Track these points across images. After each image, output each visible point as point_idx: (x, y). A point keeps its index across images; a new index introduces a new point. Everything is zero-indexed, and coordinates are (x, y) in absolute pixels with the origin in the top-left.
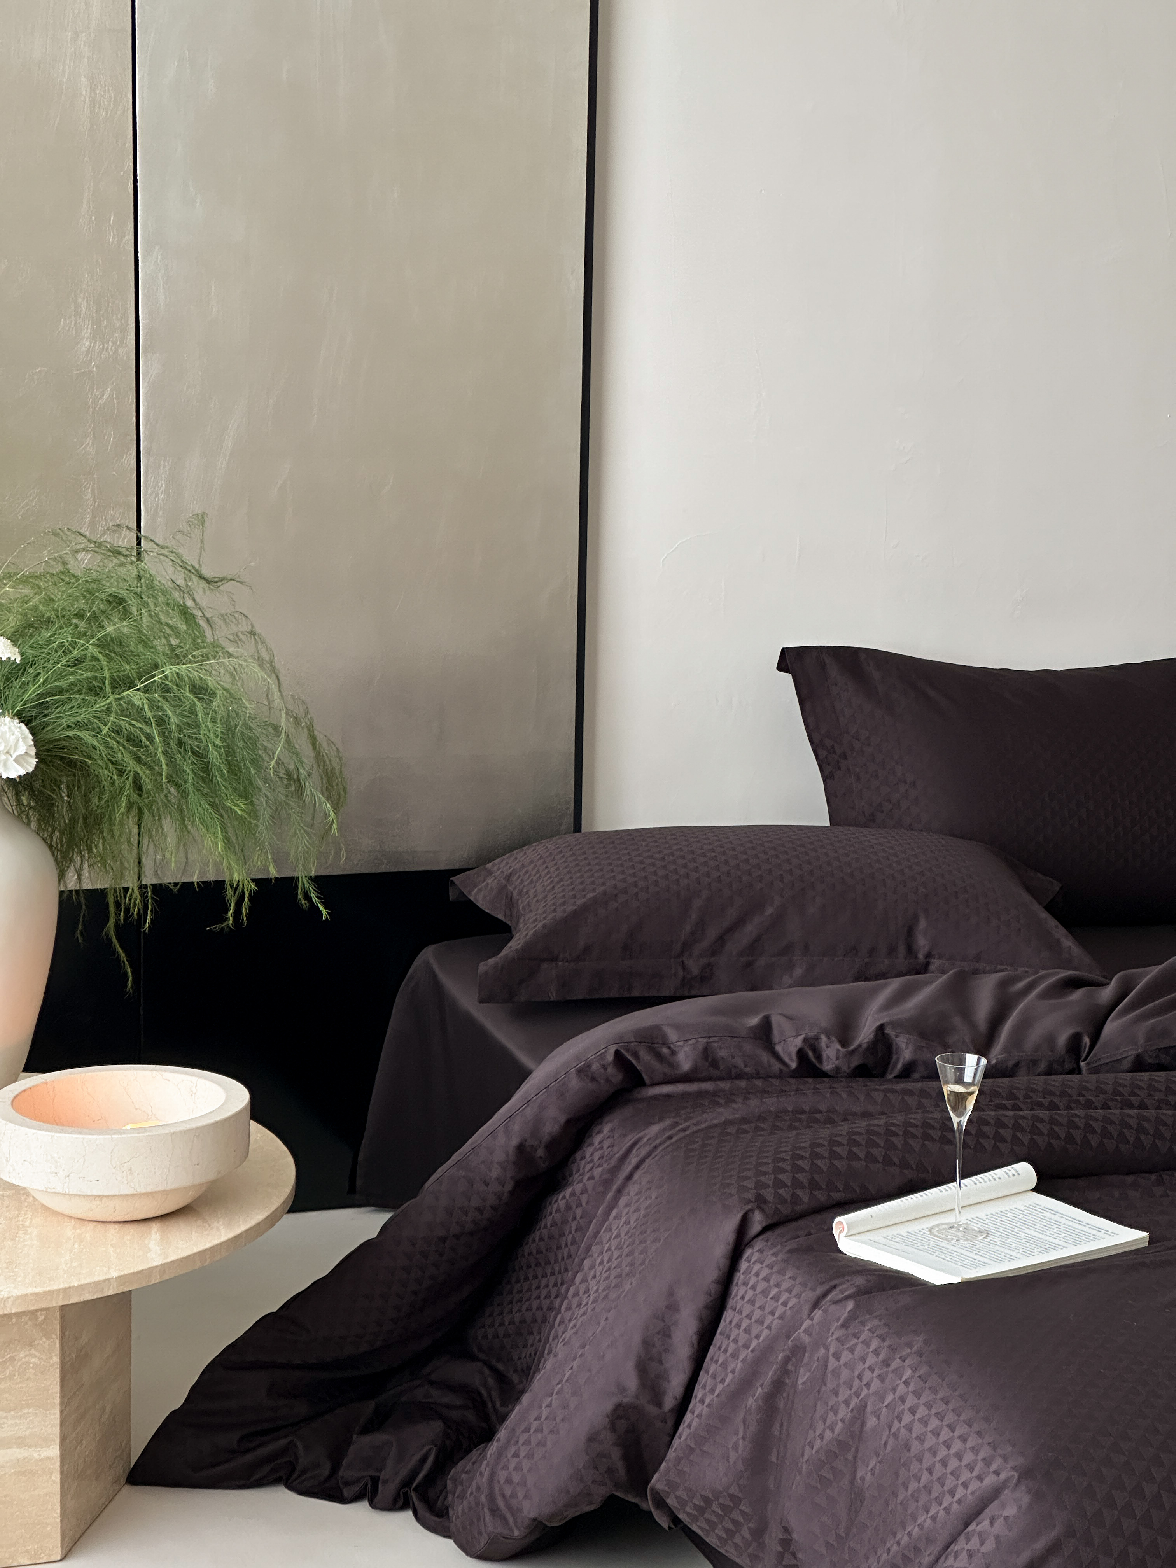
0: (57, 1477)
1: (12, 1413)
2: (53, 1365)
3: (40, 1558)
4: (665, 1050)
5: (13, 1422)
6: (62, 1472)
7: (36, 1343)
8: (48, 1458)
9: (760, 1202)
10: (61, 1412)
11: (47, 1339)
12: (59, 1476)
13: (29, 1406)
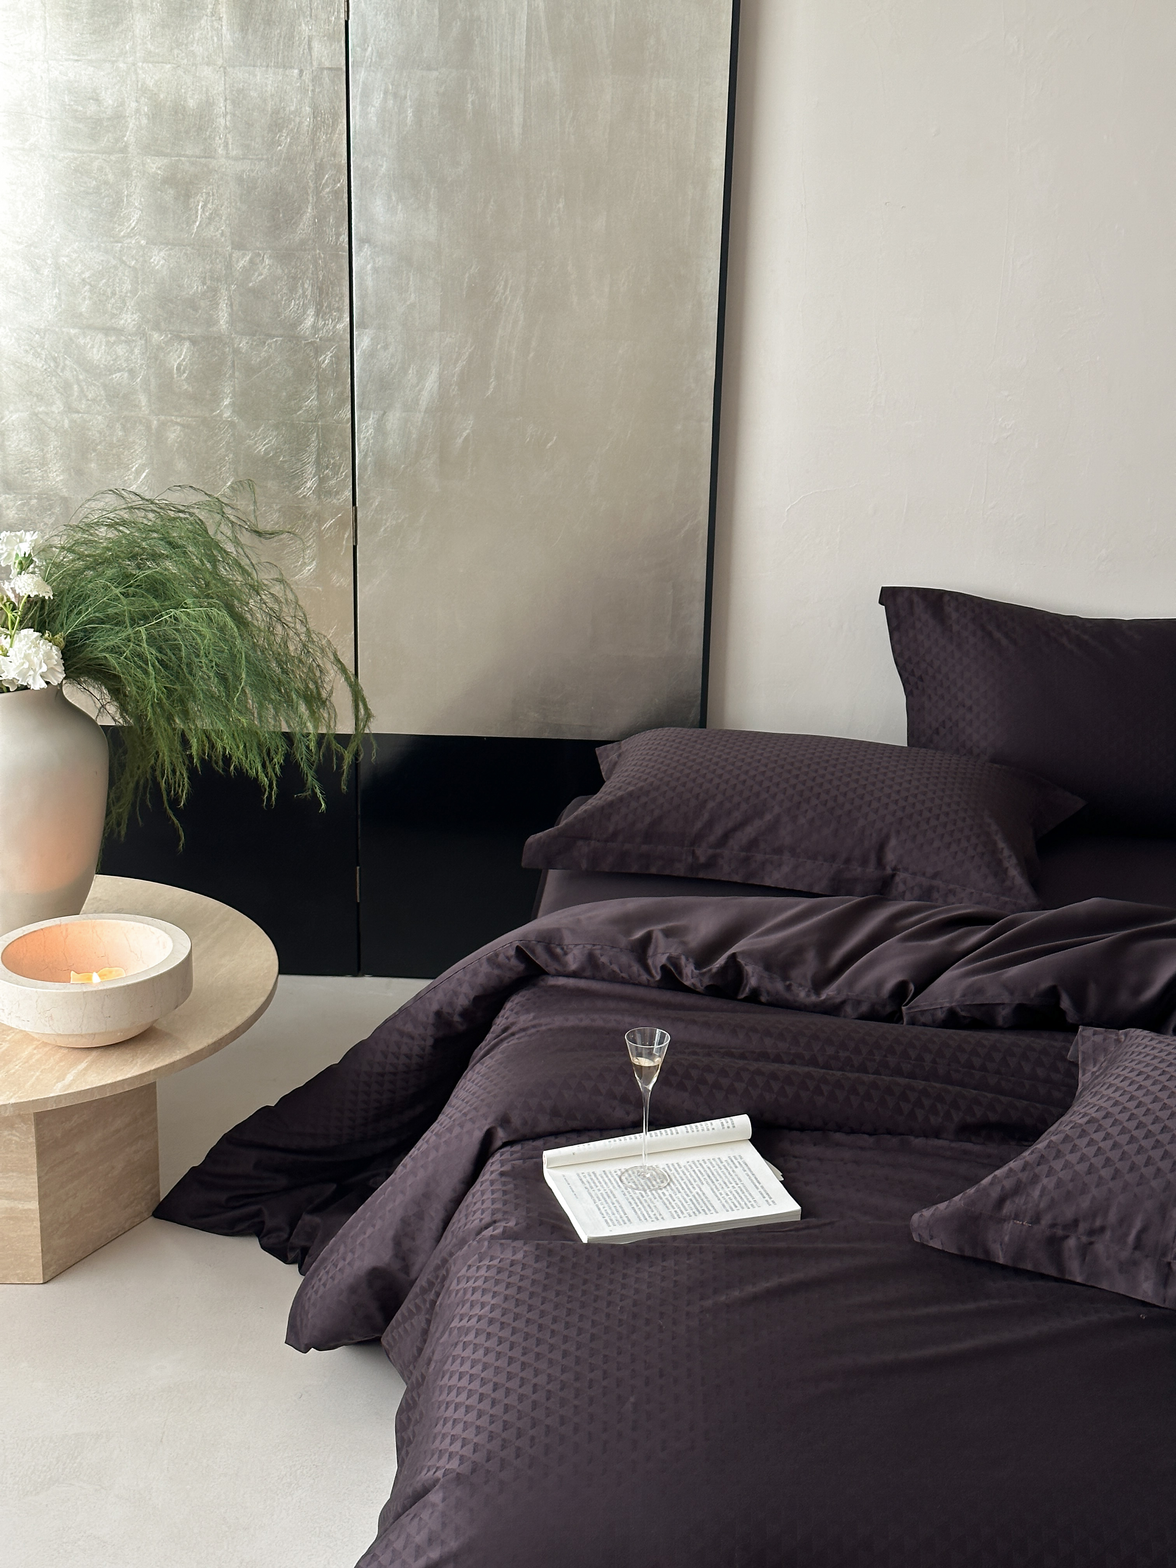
0: (37, 1224)
2: (30, 1143)
3: (27, 1281)
4: (558, 950)
5: (2, 1181)
6: (41, 1221)
7: (16, 1126)
9: (504, 1121)
10: (39, 1178)
11: (25, 1124)
12: (39, 1224)
13: (13, 1171)
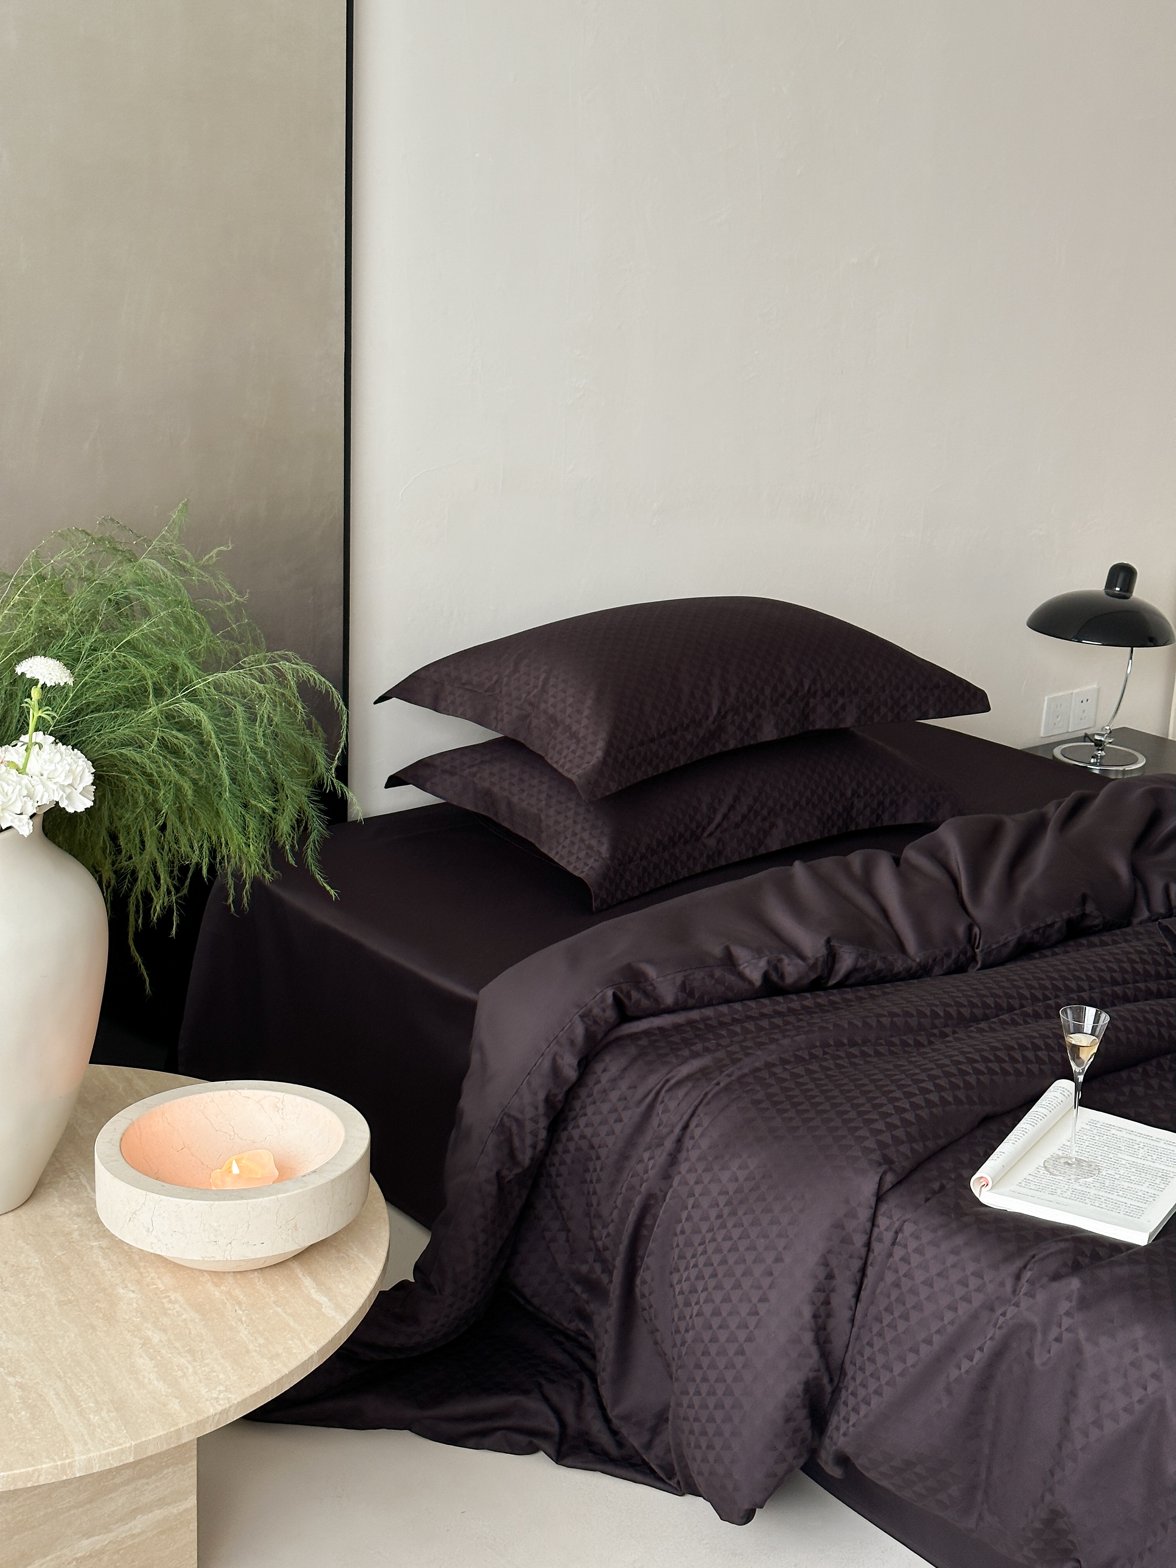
1: (154, 1477)
4: (649, 987)
5: (153, 1486)
8: (186, 1510)
9: (889, 1163)
